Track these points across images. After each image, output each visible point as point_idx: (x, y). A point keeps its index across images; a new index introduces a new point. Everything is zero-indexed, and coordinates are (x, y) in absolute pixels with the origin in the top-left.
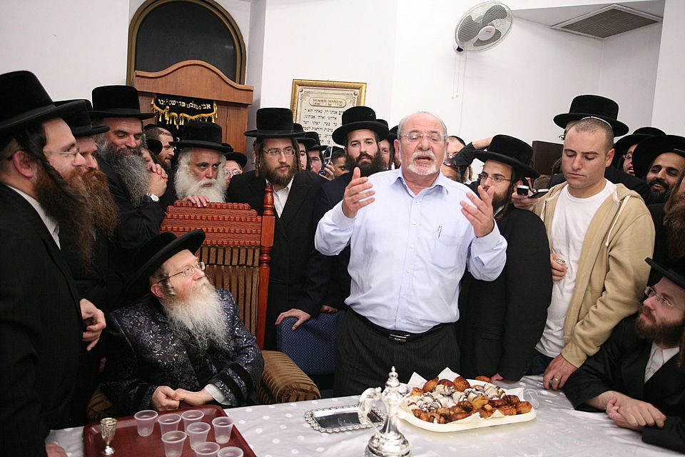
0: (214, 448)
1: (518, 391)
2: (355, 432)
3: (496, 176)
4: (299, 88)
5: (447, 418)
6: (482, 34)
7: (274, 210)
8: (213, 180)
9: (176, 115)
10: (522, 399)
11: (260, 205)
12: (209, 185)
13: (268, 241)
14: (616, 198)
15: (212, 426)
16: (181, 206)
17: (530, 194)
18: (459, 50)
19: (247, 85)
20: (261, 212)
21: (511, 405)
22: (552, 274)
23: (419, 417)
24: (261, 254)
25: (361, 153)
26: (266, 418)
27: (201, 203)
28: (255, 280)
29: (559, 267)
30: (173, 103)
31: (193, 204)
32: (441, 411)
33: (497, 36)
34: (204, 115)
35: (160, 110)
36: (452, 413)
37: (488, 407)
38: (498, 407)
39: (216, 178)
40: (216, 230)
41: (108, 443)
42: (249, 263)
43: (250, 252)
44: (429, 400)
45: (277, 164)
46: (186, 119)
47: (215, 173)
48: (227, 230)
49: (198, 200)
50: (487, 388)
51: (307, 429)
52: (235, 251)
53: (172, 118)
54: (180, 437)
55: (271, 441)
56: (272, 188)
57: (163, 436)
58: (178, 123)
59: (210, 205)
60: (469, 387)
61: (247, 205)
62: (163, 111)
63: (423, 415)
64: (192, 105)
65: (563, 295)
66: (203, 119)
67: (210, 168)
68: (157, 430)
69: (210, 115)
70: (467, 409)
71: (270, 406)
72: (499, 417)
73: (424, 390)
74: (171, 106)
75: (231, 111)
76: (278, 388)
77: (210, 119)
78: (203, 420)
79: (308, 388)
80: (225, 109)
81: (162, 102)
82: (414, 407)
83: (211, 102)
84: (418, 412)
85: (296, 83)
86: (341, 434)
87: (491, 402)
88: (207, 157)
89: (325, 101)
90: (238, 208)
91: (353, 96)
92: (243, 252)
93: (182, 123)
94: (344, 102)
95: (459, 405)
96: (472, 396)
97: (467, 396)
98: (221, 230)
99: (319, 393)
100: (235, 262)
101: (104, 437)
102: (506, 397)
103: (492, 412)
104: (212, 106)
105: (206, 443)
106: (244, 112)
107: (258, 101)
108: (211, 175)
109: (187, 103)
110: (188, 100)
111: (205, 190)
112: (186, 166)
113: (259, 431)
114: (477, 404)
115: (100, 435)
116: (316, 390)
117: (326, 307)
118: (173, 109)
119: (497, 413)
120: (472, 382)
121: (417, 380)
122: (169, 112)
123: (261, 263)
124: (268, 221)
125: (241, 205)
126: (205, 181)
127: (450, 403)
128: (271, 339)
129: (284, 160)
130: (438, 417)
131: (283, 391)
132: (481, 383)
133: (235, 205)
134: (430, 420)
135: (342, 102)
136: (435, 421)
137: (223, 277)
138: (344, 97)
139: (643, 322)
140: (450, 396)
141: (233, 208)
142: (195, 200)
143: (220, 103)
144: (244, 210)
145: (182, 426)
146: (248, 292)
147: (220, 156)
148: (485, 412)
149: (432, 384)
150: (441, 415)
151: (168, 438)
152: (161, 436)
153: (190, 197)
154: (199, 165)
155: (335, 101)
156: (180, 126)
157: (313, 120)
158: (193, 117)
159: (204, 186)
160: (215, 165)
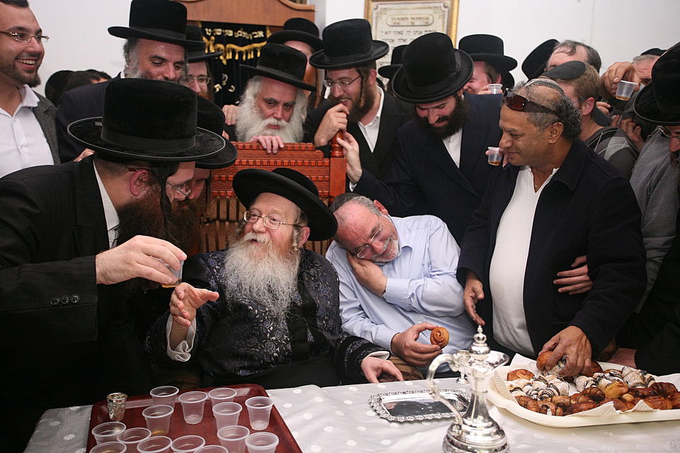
12: (277, 127)
13: (339, 189)
30: (219, 32)
39: (289, 120)
46: (234, 52)
47: (286, 114)
64: (240, 33)
67: (281, 107)
74: (216, 36)
89: (407, 19)
90: (300, 150)
91: (443, 9)
93: (229, 56)
94: (431, 18)
109: (235, 31)
110: (235, 27)
118: (218, 40)
124: (338, 165)
126: (272, 121)
135: (428, 19)
138: (431, 11)
147: (296, 93)
155: (420, 18)
156: (227, 60)
157: (400, 37)
158: (243, 49)
159: (270, 126)
160: (286, 105)
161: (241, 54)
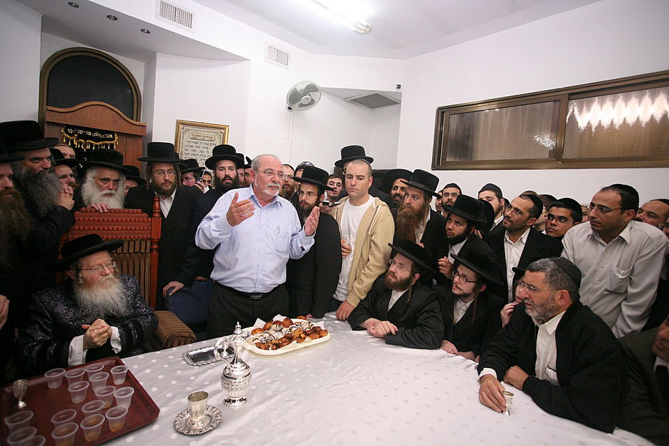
0: (111, 390)
1: (320, 324)
2: (217, 363)
3: (309, 193)
4: (181, 126)
5: (278, 346)
6: (303, 100)
7: (161, 213)
8: (114, 191)
9: (83, 141)
10: (323, 328)
11: (150, 210)
12: (110, 195)
13: (157, 235)
14: (374, 206)
15: (110, 374)
16: (87, 211)
17: (330, 204)
18: (289, 108)
19: (141, 122)
20: (151, 214)
21: (316, 332)
22: (341, 251)
23: (260, 348)
24: (151, 244)
25: (226, 175)
26: (154, 361)
27: (103, 209)
28: (147, 262)
29: (347, 247)
30: (81, 132)
31: (96, 210)
32: (274, 341)
33: (312, 102)
34: (107, 142)
35: (69, 137)
36: (280, 342)
37: (303, 336)
38: (308, 335)
39: (116, 190)
40: (115, 228)
41: (20, 399)
42: (143, 251)
43: (143, 244)
44: (267, 335)
45: (163, 181)
46: (92, 145)
47: (115, 187)
48: (124, 228)
49: (100, 207)
50: (302, 323)
51: (183, 365)
52: (132, 243)
53: (81, 143)
54: (84, 385)
55: (157, 378)
56: (159, 198)
57: (70, 386)
58: (85, 147)
59: (110, 211)
60: (292, 324)
61: (140, 210)
62: (72, 138)
63: (262, 346)
64: (96, 134)
65: (348, 265)
66: (106, 145)
67: (111, 183)
68: (65, 382)
69: (112, 142)
70: (289, 339)
71: (157, 352)
72: (309, 341)
73: (265, 329)
74: (79, 135)
75: (129, 140)
76: (165, 337)
77: (112, 145)
78: (103, 370)
79: (187, 334)
80: (124, 139)
81: (70, 131)
82: (256, 341)
83: (113, 133)
84: (259, 346)
85: (179, 123)
86: (208, 365)
87: (305, 332)
88: (108, 174)
89: (201, 136)
90: (133, 212)
92: (137, 244)
93: (88, 147)
94: (213, 138)
95: (285, 337)
96: (294, 329)
97: (290, 330)
98: (120, 228)
99: (195, 337)
100: (131, 251)
101: (16, 395)
102: (314, 328)
103: (304, 338)
104: (114, 136)
105: (105, 387)
106: (140, 141)
107: (151, 134)
108: (111, 187)
109: (93, 132)
110: (93, 130)
111: (106, 198)
112: (91, 179)
113: (148, 371)
114: (296, 334)
115: (12, 394)
116: (193, 335)
117: (200, 278)
118: (80, 137)
119: (307, 339)
120: (294, 320)
121: (260, 323)
122: (77, 139)
123: (151, 250)
124: (157, 220)
125: (135, 210)
126: (108, 191)
127: (280, 336)
128: (161, 303)
129: (168, 178)
130: (271, 345)
131: (169, 339)
132: (299, 320)
133: (131, 210)
134: (267, 349)
136: (270, 348)
137: (122, 262)
138: (212, 134)
139: (390, 280)
140: (280, 331)
141: (129, 212)
142: (98, 207)
143: (119, 134)
144: (137, 214)
145: (86, 377)
146: (142, 271)
147: (120, 175)
148: (300, 339)
149: (269, 324)
150: (274, 344)
151: (74, 387)
152: (68, 386)
153: (93, 205)
154: (102, 180)
155: (207, 137)
156: (86, 150)
157: (192, 148)
158: (98, 144)
159: (106, 195)
160: (115, 180)
161: (96, 146)
